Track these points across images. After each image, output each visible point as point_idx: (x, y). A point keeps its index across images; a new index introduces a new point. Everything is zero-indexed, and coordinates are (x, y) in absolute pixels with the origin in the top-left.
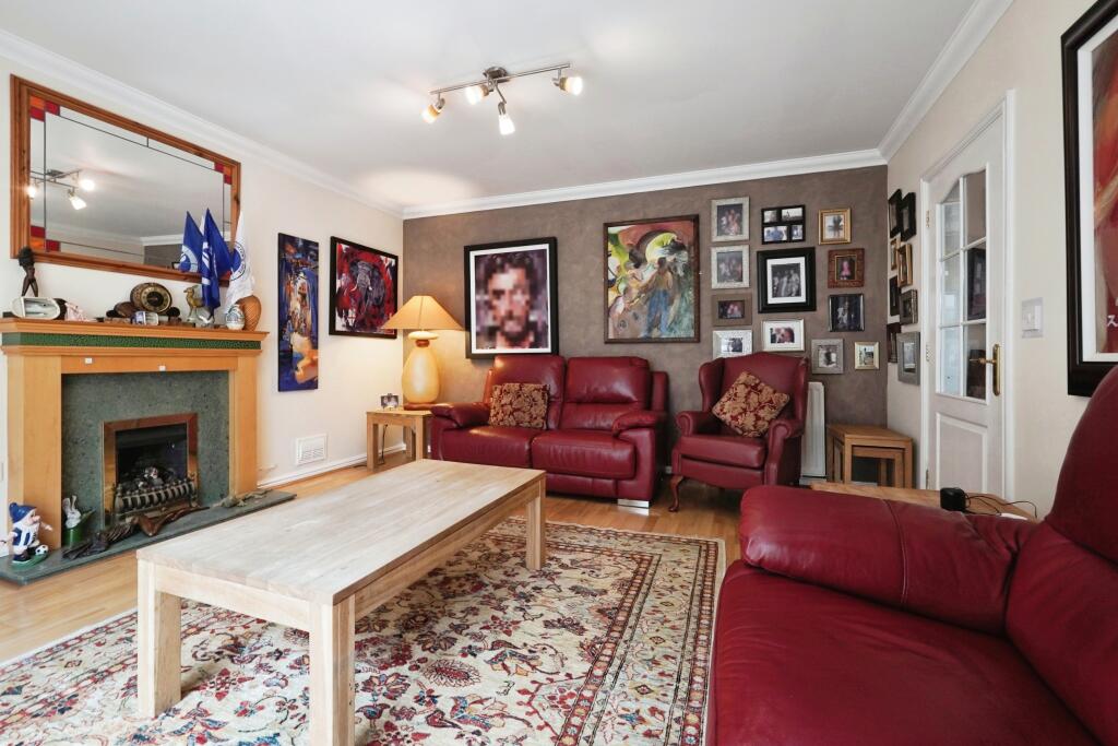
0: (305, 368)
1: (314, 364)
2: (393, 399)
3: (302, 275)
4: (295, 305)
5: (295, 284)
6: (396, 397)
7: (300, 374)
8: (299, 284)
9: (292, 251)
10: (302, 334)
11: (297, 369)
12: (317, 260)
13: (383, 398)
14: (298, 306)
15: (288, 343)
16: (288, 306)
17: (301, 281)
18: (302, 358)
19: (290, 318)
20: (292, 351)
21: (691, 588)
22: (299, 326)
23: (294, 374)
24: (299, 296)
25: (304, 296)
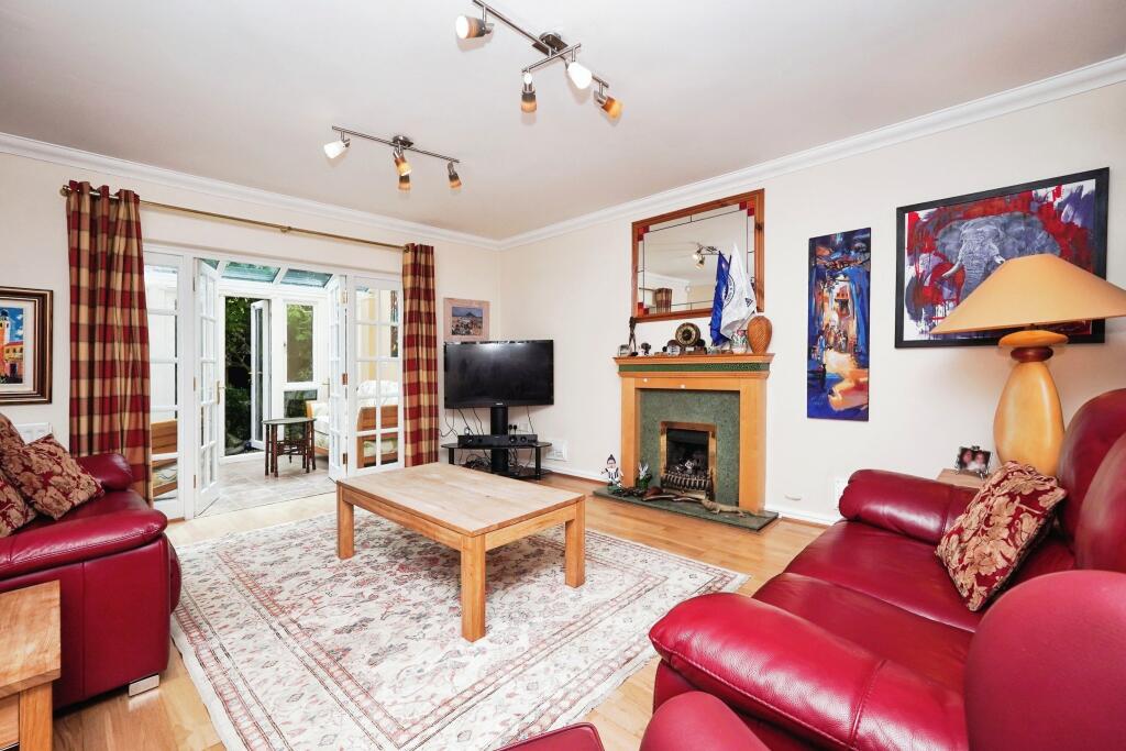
0: (845, 393)
1: (862, 388)
2: (980, 456)
3: (841, 277)
4: (831, 316)
5: (830, 291)
6: (987, 455)
7: (837, 400)
8: (837, 289)
9: (827, 253)
10: (840, 350)
11: (831, 393)
12: (868, 250)
13: (964, 451)
14: (835, 317)
15: (820, 362)
16: (819, 319)
17: (841, 285)
18: (839, 380)
19: (821, 333)
20: (825, 370)
21: (287, 737)
22: (835, 341)
23: (828, 399)
24: (837, 305)
25: (844, 304)
